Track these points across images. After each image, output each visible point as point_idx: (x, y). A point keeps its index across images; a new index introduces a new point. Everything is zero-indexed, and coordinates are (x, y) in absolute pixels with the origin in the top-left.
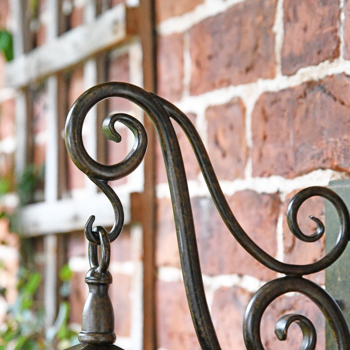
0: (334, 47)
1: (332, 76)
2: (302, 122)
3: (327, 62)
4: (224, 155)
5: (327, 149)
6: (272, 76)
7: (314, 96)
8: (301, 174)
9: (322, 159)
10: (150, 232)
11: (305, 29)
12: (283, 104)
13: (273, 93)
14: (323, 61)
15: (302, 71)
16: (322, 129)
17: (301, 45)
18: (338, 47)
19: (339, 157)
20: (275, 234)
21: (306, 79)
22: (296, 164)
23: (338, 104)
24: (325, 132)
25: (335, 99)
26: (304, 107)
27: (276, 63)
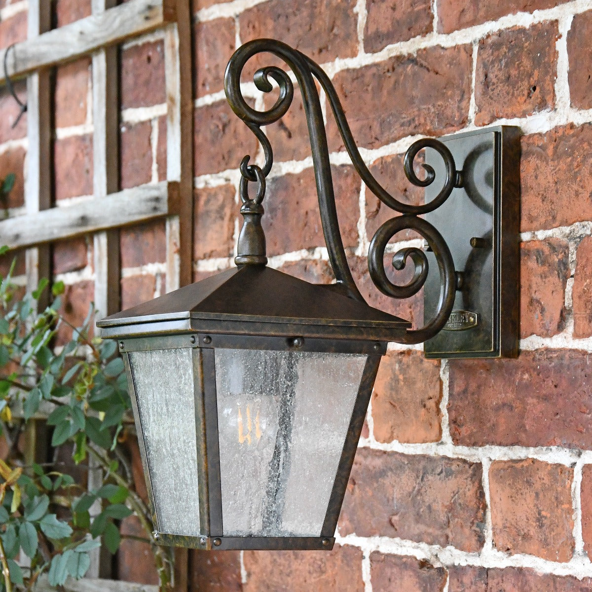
0: (427, 23)
1: (425, 49)
2: (389, 93)
3: (418, 37)
4: (290, 136)
5: (419, 116)
6: (354, 55)
7: (405, 69)
8: (387, 143)
9: (413, 125)
10: (188, 225)
11: (394, 9)
12: (367, 79)
13: (354, 70)
14: (414, 37)
15: (389, 47)
16: (413, 98)
17: (389, 23)
18: (431, 22)
19: (432, 122)
20: (358, 201)
21: (393, 54)
22: (382, 133)
23: (432, 74)
24: (417, 101)
25: (428, 70)
26: (393, 80)
27: (357, 41)
